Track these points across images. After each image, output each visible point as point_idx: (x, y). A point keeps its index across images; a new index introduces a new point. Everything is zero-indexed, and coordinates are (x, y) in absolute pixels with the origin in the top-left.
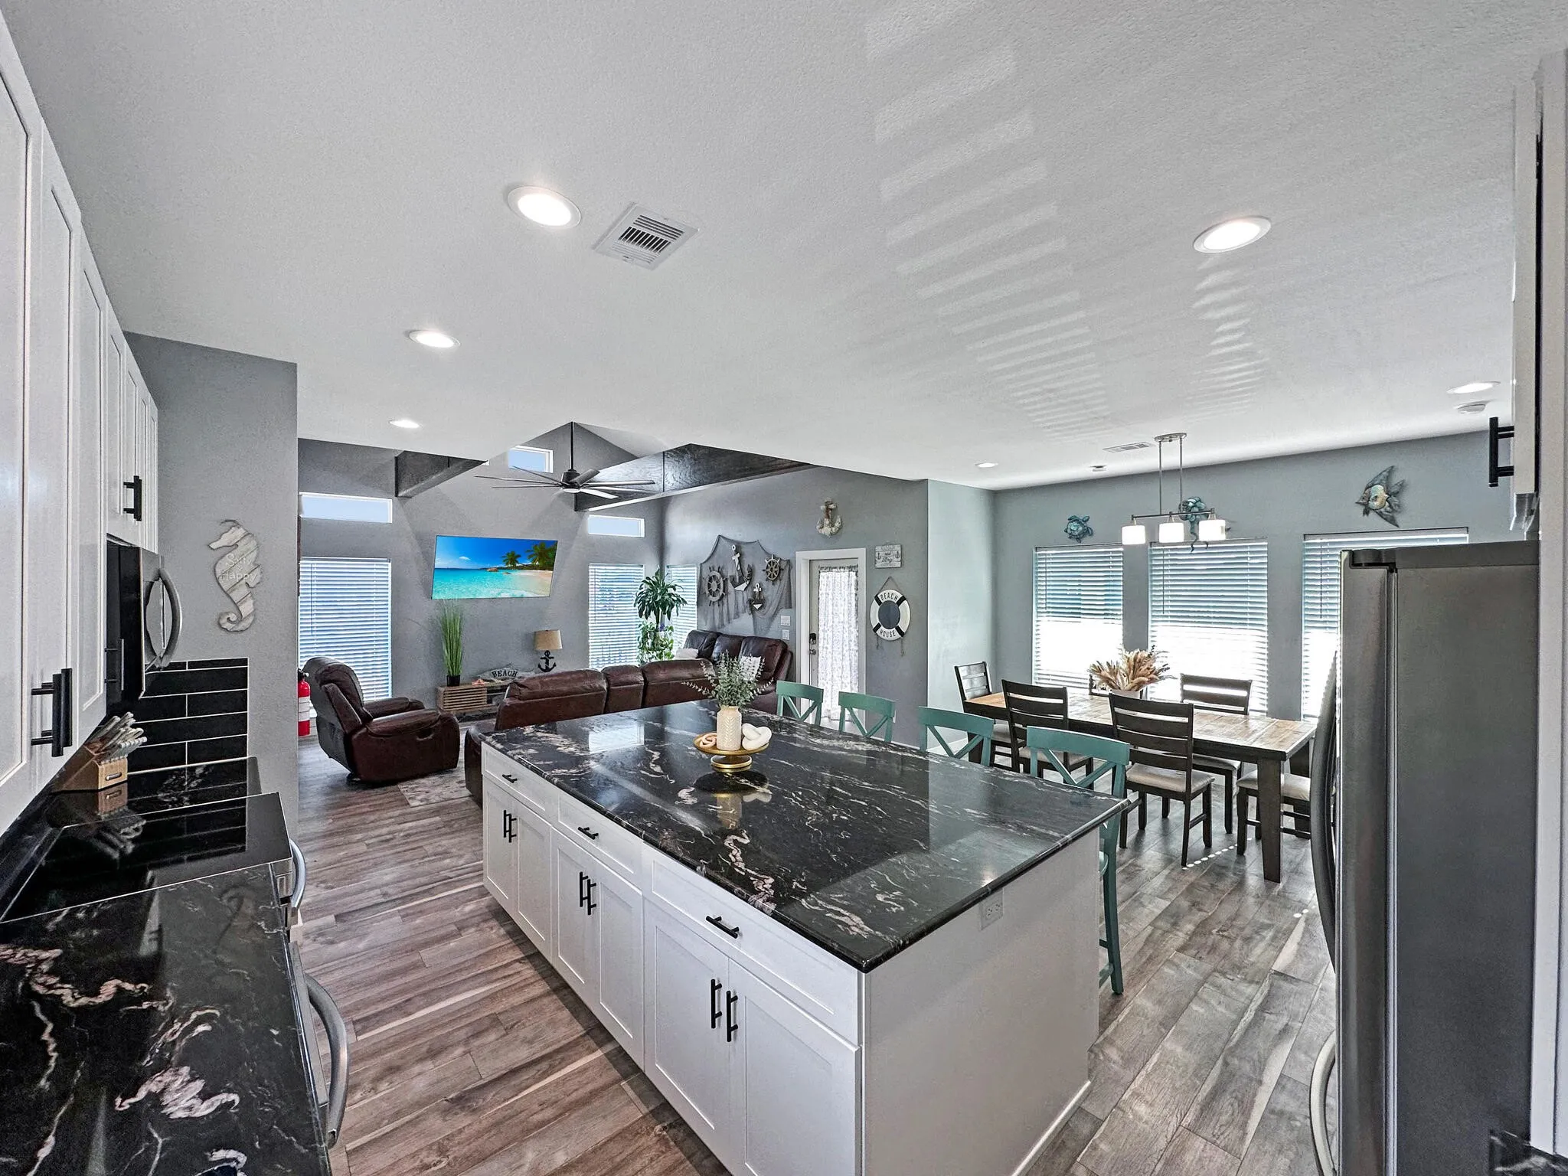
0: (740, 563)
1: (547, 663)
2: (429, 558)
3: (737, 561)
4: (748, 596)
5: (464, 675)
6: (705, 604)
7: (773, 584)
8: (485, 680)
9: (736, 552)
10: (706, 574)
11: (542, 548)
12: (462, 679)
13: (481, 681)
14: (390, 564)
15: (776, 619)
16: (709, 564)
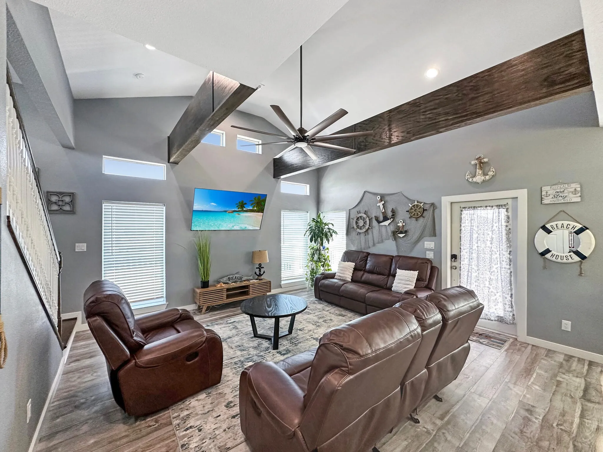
0: (384, 207)
1: (260, 271)
2: (190, 204)
3: (382, 207)
4: (392, 228)
5: (211, 279)
6: (353, 234)
7: (416, 220)
8: (224, 283)
9: (381, 200)
10: (354, 215)
11: (259, 199)
12: (210, 283)
13: (222, 284)
14: (165, 208)
15: (420, 243)
16: (357, 209)
